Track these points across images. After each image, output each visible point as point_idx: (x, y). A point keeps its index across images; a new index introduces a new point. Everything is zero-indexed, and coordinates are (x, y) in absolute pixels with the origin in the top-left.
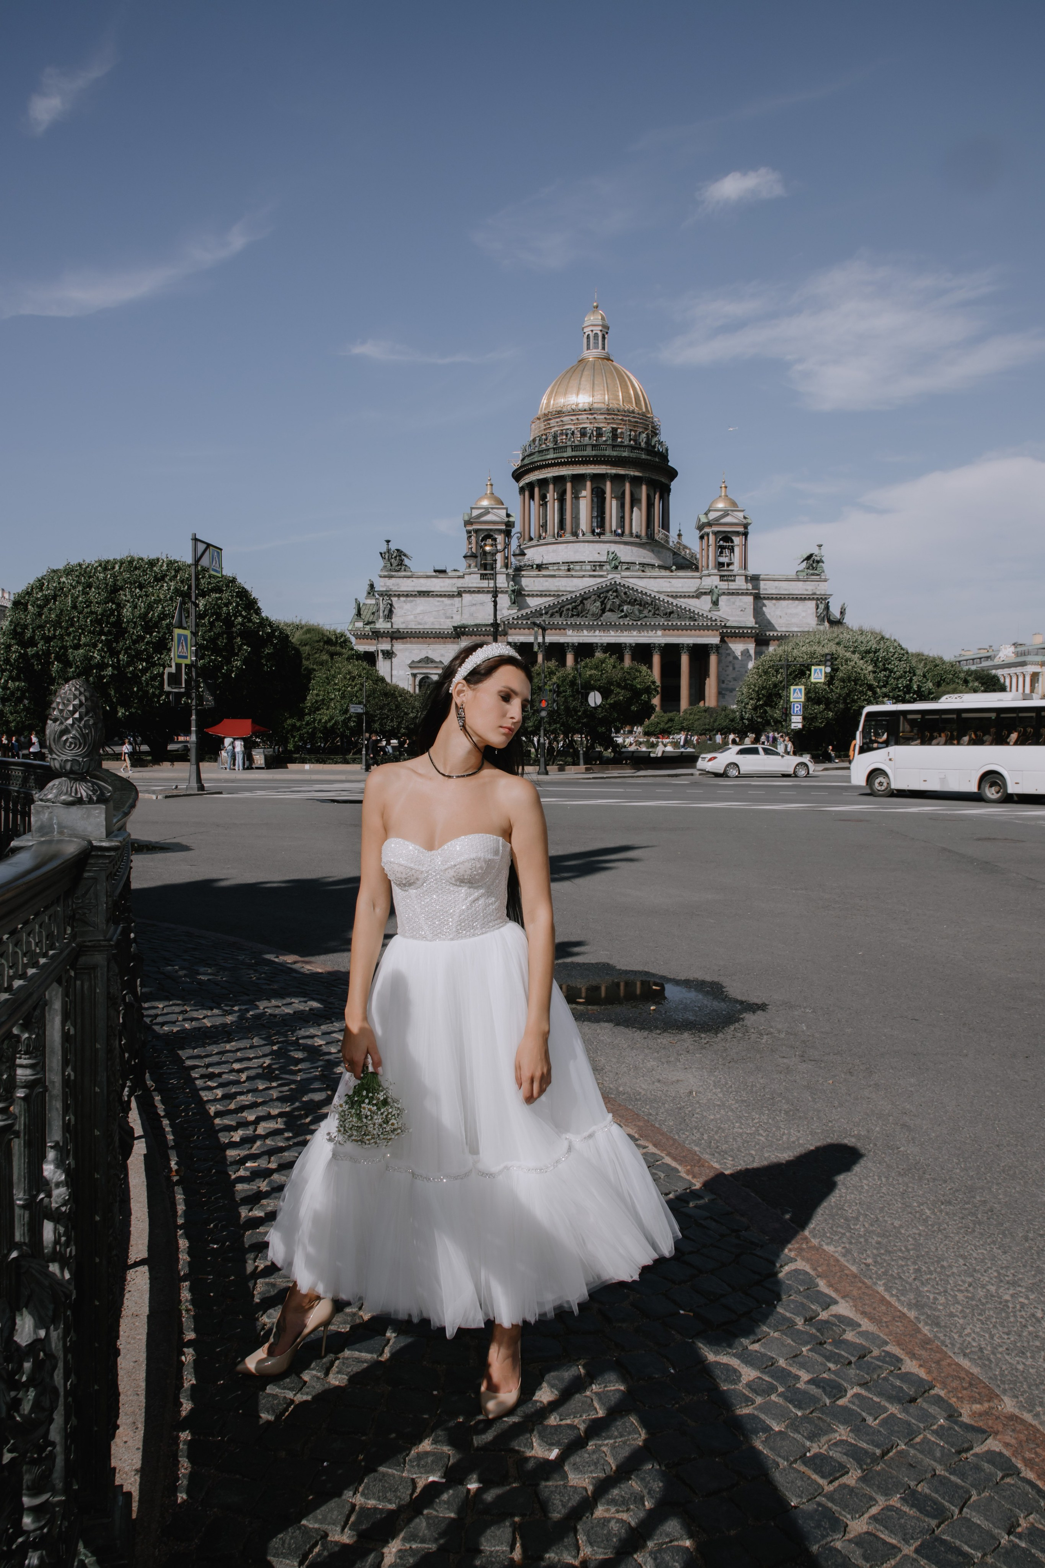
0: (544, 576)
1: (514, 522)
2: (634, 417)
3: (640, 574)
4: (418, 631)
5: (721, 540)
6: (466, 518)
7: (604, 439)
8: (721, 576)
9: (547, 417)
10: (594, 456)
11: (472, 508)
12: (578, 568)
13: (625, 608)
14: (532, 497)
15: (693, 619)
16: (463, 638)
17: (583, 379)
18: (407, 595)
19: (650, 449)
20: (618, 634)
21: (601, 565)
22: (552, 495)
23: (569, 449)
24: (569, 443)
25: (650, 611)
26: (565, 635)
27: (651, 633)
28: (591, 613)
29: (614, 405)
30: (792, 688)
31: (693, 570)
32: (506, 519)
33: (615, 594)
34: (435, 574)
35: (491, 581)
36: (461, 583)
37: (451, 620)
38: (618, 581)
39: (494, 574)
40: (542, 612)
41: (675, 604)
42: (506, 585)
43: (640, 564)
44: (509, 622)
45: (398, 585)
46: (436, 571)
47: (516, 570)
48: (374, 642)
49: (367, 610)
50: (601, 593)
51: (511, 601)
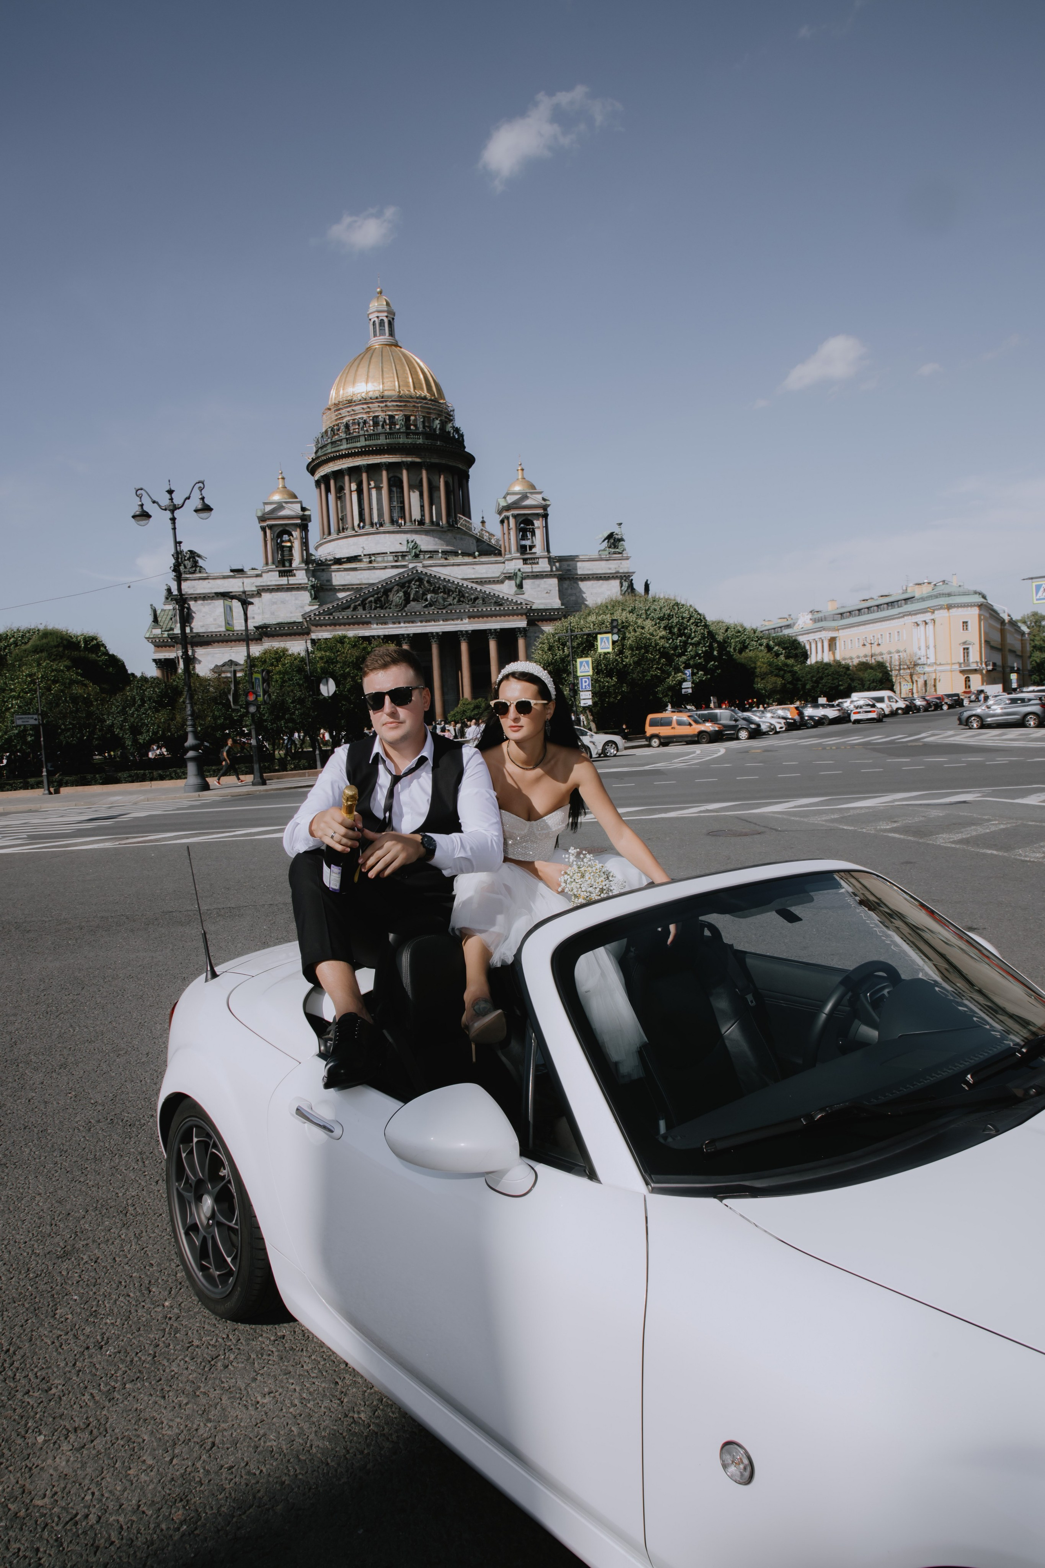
0: (346, 570)
1: (310, 516)
2: (426, 403)
3: (443, 561)
4: (215, 635)
5: (520, 523)
6: (260, 514)
7: (398, 427)
8: (524, 559)
9: (338, 406)
10: (387, 444)
11: (264, 503)
12: (379, 559)
13: (429, 596)
14: (328, 490)
15: (499, 604)
16: (265, 639)
17: (372, 366)
18: (205, 598)
19: (444, 435)
20: (424, 624)
21: (404, 555)
22: (348, 487)
23: (362, 439)
24: (362, 433)
25: (454, 598)
26: (370, 628)
27: (459, 622)
28: (394, 604)
29: (405, 392)
30: (579, 660)
31: (495, 555)
32: (301, 513)
33: (417, 583)
34: (232, 574)
35: (290, 578)
36: (259, 582)
37: (252, 620)
38: (420, 569)
39: (291, 571)
40: (344, 606)
41: (478, 590)
42: (306, 581)
43: (442, 552)
44: (310, 619)
45: (194, 587)
46: (232, 571)
48: (174, 648)
49: (165, 617)
50: (403, 584)
51: (311, 597)
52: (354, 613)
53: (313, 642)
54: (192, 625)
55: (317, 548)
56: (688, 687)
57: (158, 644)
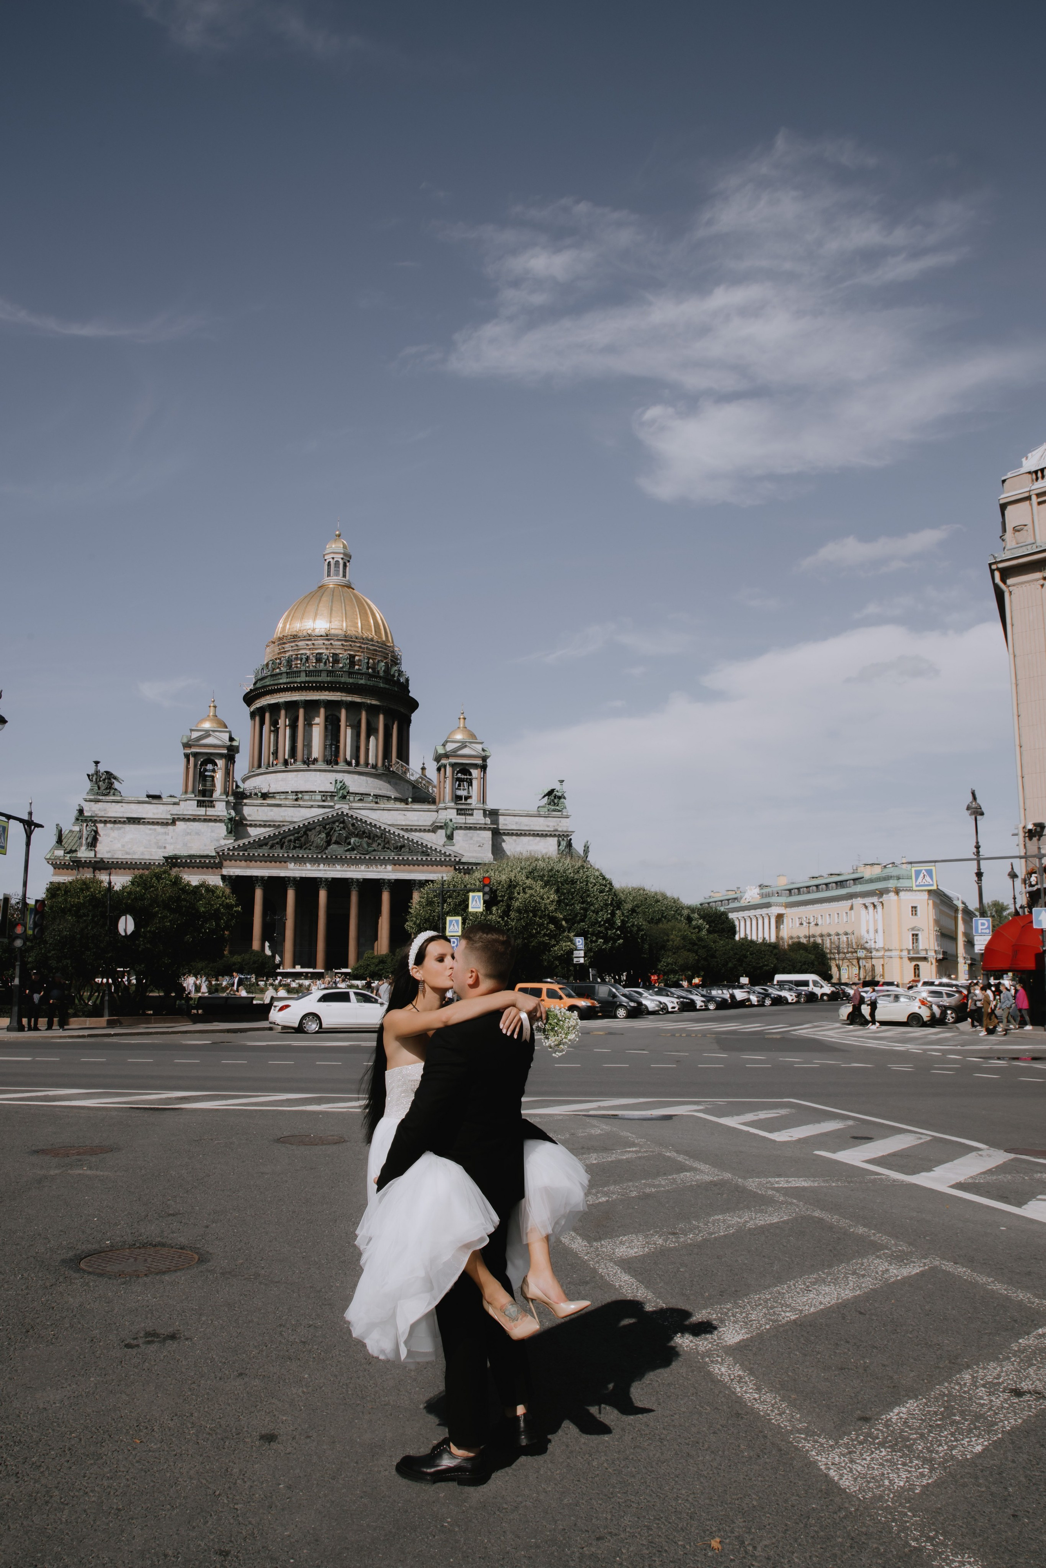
1: (238, 746)
2: (373, 645)
3: (373, 805)
4: (124, 861)
5: (457, 774)
6: (185, 741)
7: (341, 665)
8: (458, 810)
9: (282, 640)
10: (328, 683)
11: (192, 730)
12: (306, 797)
13: (352, 840)
14: (262, 722)
15: (425, 853)
17: (321, 606)
18: (116, 821)
19: (389, 678)
20: (344, 868)
21: (332, 795)
22: (283, 721)
23: (303, 674)
24: (303, 668)
25: (379, 844)
26: (287, 868)
27: (381, 868)
28: (315, 845)
29: (352, 632)
31: (429, 803)
32: (229, 743)
33: (342, 825)
34: (147, 799)
35: (208, 809)
36: (175, 810)
37: (163, 850)
38: (346, 812)
40: (261, 843)
41: (406, 837)
42: (225, 813)
43: (374, 795)
44: (223, 853)
45: (105, 810)
46: (148, 796)
47: (239, 797)
48: (75, 872)
49: (72, 838)
50: (326, 825)
51: (227, 830)
52: (271, 851)
53: (224, 878)
54: (96, 849)
55: (244, 780)
56: (579, 957)
57: (58, 866)
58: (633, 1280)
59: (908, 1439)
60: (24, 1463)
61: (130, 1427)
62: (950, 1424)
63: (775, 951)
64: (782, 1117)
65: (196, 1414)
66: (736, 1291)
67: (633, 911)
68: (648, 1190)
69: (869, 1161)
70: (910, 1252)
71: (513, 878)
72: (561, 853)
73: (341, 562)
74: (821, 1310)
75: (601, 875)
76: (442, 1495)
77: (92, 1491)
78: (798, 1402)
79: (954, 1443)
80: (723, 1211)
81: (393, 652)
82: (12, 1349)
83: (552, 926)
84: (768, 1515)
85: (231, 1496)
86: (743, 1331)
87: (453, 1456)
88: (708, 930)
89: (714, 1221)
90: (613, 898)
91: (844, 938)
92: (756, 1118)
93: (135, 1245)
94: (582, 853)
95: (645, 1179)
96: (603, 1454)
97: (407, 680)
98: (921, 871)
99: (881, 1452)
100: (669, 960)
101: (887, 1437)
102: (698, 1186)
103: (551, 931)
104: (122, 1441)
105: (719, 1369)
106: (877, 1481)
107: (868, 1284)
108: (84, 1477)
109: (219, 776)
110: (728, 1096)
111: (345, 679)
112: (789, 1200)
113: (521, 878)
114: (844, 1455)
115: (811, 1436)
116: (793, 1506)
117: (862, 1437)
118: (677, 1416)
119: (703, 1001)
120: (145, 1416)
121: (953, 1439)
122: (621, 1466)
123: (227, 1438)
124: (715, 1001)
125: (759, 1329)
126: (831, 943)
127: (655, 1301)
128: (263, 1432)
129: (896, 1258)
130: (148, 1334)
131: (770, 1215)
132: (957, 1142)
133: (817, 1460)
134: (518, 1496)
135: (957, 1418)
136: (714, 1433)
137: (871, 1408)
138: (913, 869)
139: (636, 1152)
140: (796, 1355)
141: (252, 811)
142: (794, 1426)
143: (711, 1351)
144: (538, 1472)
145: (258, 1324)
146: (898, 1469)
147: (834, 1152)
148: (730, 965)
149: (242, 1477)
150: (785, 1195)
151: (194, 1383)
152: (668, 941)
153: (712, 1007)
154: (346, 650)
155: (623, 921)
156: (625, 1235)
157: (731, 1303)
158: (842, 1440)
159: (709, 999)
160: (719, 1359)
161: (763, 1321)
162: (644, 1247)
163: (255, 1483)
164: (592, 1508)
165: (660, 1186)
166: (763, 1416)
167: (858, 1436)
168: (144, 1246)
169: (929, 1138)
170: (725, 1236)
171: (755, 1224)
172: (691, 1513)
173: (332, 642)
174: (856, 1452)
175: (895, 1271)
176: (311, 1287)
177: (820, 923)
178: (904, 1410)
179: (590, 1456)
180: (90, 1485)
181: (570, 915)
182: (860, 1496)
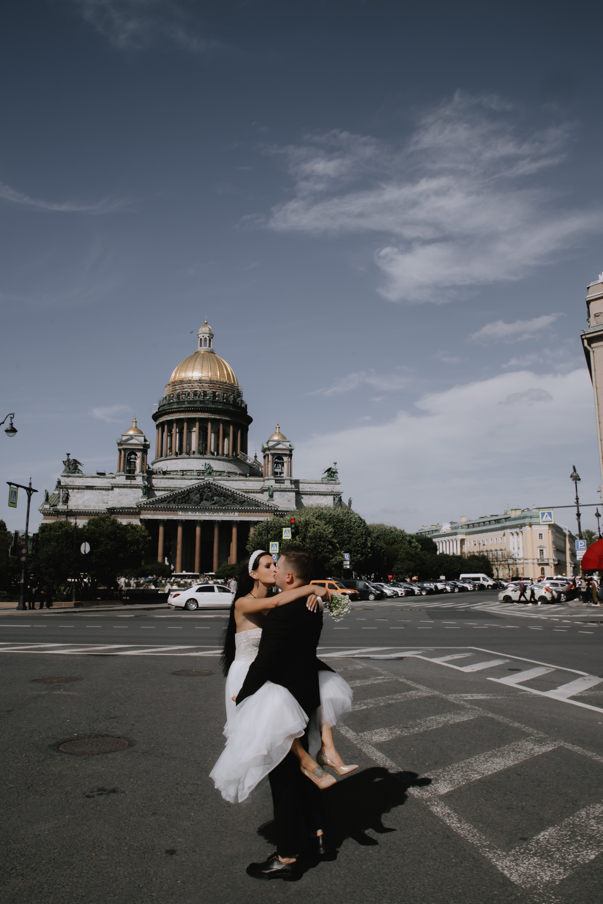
1: (149, 445)
2: (226, 386)
3: (227, 478)
4: (84, 511)
5: (275, 459)
6: (119, 442)
7: (208, 397)
8: (276, 480)
9: (174, 384)
10: (201, 408)
11: (123, 435)
12: (188, 474)
13: (215, 498)
14: (163, 431)
15: (257, 505)
17: (197, 364)
18: (79, 488)
19: (235, 405)
20: (210, 515)
21: (203, 472)
22: (175, 430)
23: (186, 403)
24: (186, 399)
25: (231, 500)
26: (177, 515)
27: (232, 514)
28: (193, 501)
29: (214, 379)
30: (271, 543)
31: (259, 476)
32: (144, 443)
33: (209, 490)
34: (97, 475)
35: (132, 481)
36: (113, 481)
37: (106, 505)
38: (211, 482)
39: (134, 476)
40: (163, 500)
41: (246, 496)
42: (142, 483)
43: (227, 472)
44: (141, 506)
45: (73, 482)
46: (98, 474)
47: (150, 474)
48: (56, 517)
49: (54, 498)
50: (200, 489)
51: (143, 493)
52: (168, 505)
53: (141, 520)
54: (68, 504)
55: (153, 464)
56: (347, 565)
57: (46, 514)
58: (383, 756)
59: (550, 851)
60: (27, 868)
61: (89, 846)
62: (575, 842)
63: (460, 560)
64: (467, 658)
65: (128, 838)
66: (444, 762)
67: (377, 538)
68: (390, 702)
69: (519, 684)
70: (546, 738)
71: (307, 519)
72: (335, 504)
73: (208, 338)
74: (495, 773)
75: (359, 516)
76: (274, 887)
77: (67, 885)
78: (484, 829)
79: (578, 854)
80: (435, 714)
81: (238, 390)
82: (20, 799)
83: (330, 547)
84: (469, 898)
85: (149, 888)
86: (449, 786)
87: (280, 863)
88: (421, 548)
89: (430, 720)
90: (366, 531)
91: (500, 553)
92: (452, 658)
93: (91, 736)
94: (347, 504)
95: (388, 695)
96: (369, 861)
97: (246, 406)
98: (545, 513)
99: (534, 859)
100: (399, 566)
101: (538, 850)
102: (420, 699)
103: (330, 549)
104: (84, 854)
105: (436, 809)
106: (533, 877)
107: (522, 757)
108: (62, 876)
109: (138, 462)
110: (435, 645)
111: (210, 405)
112: (474, 707)
113: (313, 519)
114: (512, 861)
115: (492, 849)
116: (483, 893)
117: (522, 850)
118: (412, 838)
119: (419, 590)
120: (98, 839)
121: (577, 851)
122: (380, 868)
123: (146, 852)
124: (426, 590)
125: (459, 785)
126: (493, 555)
127: (397, 768)
128: (168, 849)
129: (538, 741)
130: (99, 790)
131: (462, 716)
132: (570, 672)
133: (496, 864)
134: (319, 887)
135: (579, 838)
136: (434, 848)
137: (527, 832)
138: (540, 512)
139: (383, 679)
140: (481, 800)
141: (157, 482)
142: (482, 844)
143: (431, 798)
144: (331, 872)
145: (164, 783)
146: (545, 869)
147: (499, 678)
148: (434, 569)
149: (155, 876)
150: (471, 704)
151: (127, 819)
152: (398, 555)
153: (424, 593)
154: (211, 389)
155: (371, 544)
156: (378, 729)
157: (442, 769)
158: (511, 852)
159: (422, 589)
160: (436, 803)
161: (461, 780)
162: (389, 736)
163: (163, 880)
164: (363, 894)
165: (397, 699)
166: (463, 838)
167: (520, 849)
168: (96, 736)
169: (554, 670)
170: (436, 729)
171: (454, 722)
172: (423, 897)
173: (203, 384)
174: (519, 859)
175: (537, 749)
176: (195, 761)
177: (486, 544)
178: (547, 833)
179: (361, 862)
180: (66, 882)
181: (341, 540)
182: (523, 886)
